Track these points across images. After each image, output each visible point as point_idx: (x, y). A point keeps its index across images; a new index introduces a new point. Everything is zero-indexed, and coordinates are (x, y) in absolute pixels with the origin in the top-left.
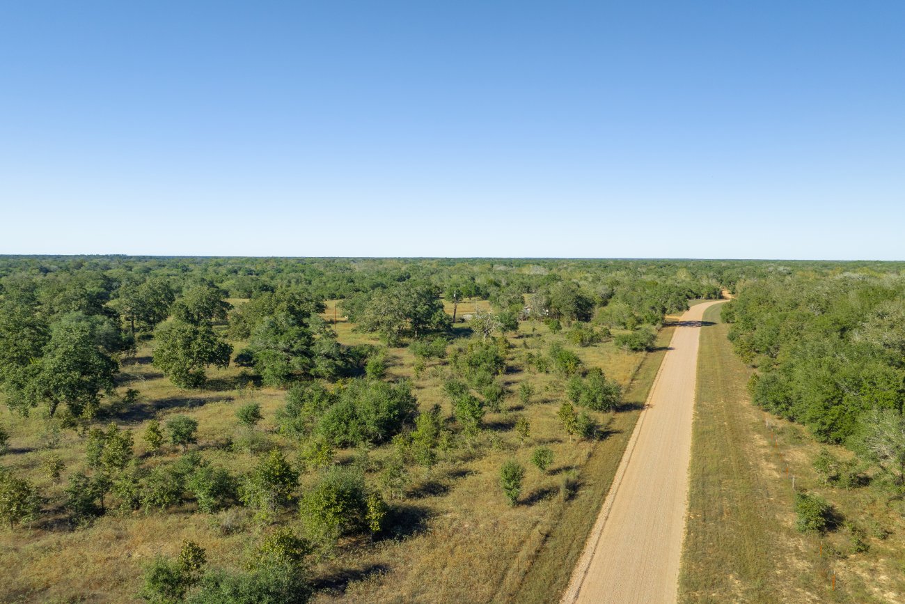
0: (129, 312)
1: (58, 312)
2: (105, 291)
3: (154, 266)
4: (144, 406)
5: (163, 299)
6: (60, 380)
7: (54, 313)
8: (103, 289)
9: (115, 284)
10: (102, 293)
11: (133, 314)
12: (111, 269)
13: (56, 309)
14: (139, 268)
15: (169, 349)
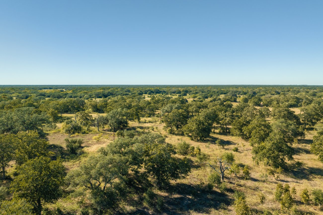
0: (304, 118)
1: (276, 115)
2: (296, 103)
3: (318, 91)
4: (304, 169)
5: (319, 113)
6: (270, 154)
7: (275, 116)
8: (295, 103)
9: (301, 100)
10: (295, 104)
11: (305, 119)
12: (300, 92)
13: (276, 114)
14: (311, 92)
15: (318, 145)
